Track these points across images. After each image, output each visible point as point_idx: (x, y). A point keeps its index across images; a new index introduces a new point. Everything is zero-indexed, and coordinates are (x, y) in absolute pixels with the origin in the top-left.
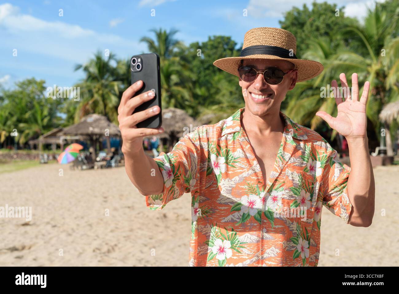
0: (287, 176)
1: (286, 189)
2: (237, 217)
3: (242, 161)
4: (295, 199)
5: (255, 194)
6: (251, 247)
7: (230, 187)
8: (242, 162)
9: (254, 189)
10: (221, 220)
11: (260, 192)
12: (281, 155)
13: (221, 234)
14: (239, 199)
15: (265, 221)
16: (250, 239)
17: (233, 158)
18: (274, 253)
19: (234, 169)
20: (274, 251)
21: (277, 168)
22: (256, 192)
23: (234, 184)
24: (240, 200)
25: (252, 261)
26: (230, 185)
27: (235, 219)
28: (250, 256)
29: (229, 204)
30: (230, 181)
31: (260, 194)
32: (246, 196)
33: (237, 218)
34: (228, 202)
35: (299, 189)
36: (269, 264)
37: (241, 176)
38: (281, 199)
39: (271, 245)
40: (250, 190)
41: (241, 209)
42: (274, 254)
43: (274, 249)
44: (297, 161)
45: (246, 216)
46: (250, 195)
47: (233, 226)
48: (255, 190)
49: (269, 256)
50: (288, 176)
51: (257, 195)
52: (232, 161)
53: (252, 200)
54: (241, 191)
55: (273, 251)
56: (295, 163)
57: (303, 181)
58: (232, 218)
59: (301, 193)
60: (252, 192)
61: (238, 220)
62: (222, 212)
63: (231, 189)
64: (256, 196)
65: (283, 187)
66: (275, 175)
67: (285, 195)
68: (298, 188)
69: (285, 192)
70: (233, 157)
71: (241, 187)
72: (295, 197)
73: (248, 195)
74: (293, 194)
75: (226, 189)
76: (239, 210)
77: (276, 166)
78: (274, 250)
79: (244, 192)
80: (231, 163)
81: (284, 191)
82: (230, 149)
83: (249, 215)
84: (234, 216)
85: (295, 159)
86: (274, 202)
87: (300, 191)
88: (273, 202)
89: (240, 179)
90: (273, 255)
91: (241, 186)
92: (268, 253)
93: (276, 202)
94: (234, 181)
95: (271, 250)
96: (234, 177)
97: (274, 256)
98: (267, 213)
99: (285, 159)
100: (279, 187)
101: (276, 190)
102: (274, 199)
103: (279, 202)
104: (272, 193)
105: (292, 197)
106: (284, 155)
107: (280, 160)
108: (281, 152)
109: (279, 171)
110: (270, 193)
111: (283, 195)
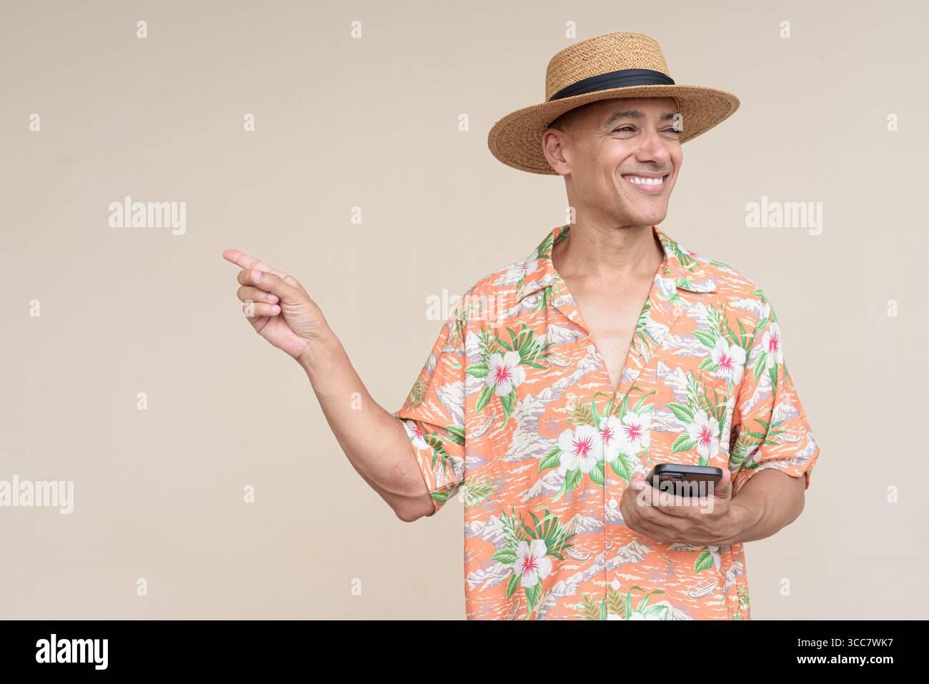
0: (661, 377)
1: (660, 409)
2: (553, 483)
3: (559, 352)
4: (684, 431)
5: (589, 424)
6: (585, 544)
7: (534, 414)
8: (558, 354)
11: (601, 418)
12: (645, 330)
14: (555, 440)
15: (614, 483)
16: (583, 525)
17: (540, 349)
18: (638, 555)
19: (542, 372)
20: (636, 551)
21: (634, 359)
22: (592, 420)
23: (542, 406)
24: (558, 442)
25: (588, 575)
26: (534, 410)
27: (549, 487)
28: (584, 564)
29: (533, 455)
30: (532, 399)
31: (599, 422)
32: (568, 431)
33: (554, 485)
34: (532, 453)
35: (691, 406)
36: (626, 579)
38: (648, 432)
39: (629, 536)
40: (580, 416)
41: (561, 460)
42: (636, 556)
43: (637, 545)
44: (684, 344)
45: (573, 476)
46: (579, 428)
47: (548, 503)
48: (588, 415)
49: (627, 561)
50: (663, 378)
51: (593, 426)
52: (537, 355)
53: (583, 439)
54: (558, 421)
55: (634, 549)
56: (679, 349)
57: (700, 389)
58: (542, 487)
59: (695, 416)
61: (557, 489)
62: (519, 480)
63: (536, 418)
64: (591, 428)
65: (652, 404)
66: (630, 377)
67: (656, 421)
68: (686, 406)
69: (656, 415)
70: (538, 346)
71: (557, 411)
72: (682, 426)
73: (573, 429)
74: (677, 418)
75: (525, 422)
76: (556, 465)
77: (635, 356)
78: (636, 547)
79: (564, 421)
80: (534, 361)
81: (653, 413)
82: (534, 330)
83: (579, 473)
84: (545, 481)
85: (680, 340)
86: (633, 438)
87: (693, 412)
88: (631, 438)
89: (555, 393)
90: (634, 560)
91: (556, 409)
92: (624, 554)
93: (636, 437)
94: (543, 399)
95: (630, 548)
96: (541, 391)
97: (636, 561)
98: (618, 465)
99: (655, 339)
100: (642, 403)
101: (635, 411)
102: (633, 432)
103: (645, 440)
104: (625, 419)
105: (674, 425)
106: (652, 330)
107: (642, 342)
108: (644, 324)
109: (639, 365)
110: (622, 420)
111: (653, 421)
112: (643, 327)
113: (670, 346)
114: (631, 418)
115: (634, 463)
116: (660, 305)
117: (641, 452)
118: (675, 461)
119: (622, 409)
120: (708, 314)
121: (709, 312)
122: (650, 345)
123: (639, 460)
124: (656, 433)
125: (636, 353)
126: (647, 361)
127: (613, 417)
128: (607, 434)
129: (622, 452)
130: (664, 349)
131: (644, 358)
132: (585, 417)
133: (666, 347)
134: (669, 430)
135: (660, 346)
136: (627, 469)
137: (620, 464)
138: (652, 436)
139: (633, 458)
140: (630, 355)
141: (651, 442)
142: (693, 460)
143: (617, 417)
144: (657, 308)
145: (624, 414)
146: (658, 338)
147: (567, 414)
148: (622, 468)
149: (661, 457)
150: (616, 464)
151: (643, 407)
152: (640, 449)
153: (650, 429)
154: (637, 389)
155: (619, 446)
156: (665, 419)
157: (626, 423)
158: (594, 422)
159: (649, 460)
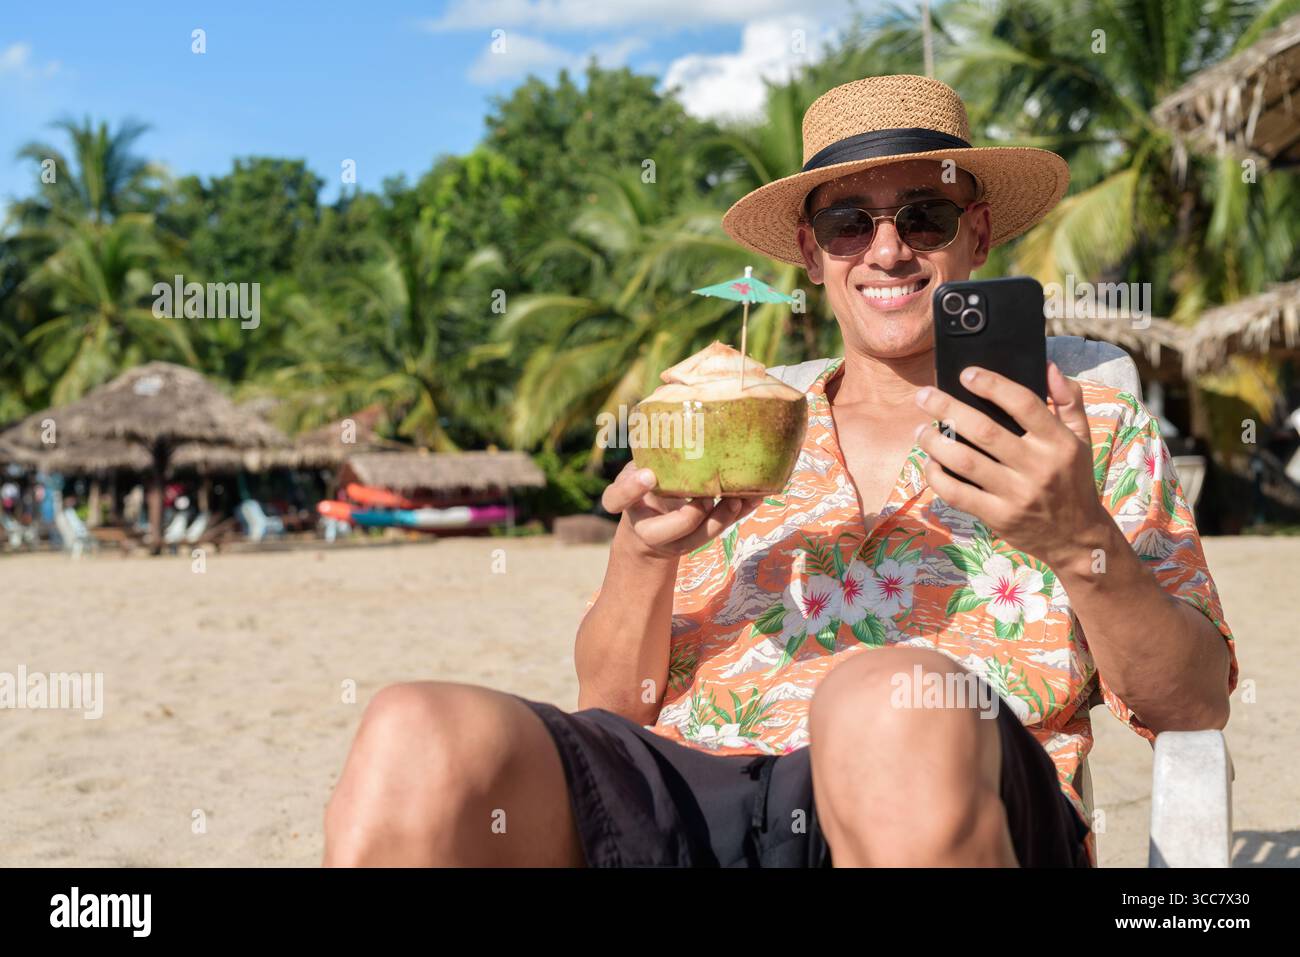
0: (935, 514)
1: (930, 555)
2: (770, 654)
4: (965, 585)
5: (827, 573)
9: (825, 558)
10: (721, 672)
11: (845, 567)
12: (919, 454)
13: (715, 709)
14: (778, 595)
21: (900, 489)
22: (833, 568)
23: (767, 547)
24: (781, 598)
26: (756, 553)
27: (763, 659)
29: (747, 615)
30: (757, 540)
31: (842, 572)
32: (798, 582)
33: (772, 657)
34: (746, 612)
35: (978, 550)
37: (789, 520)
38: (912, 587)
40: (816, 561)
41: (784, 623)
46: (813, 578)
47: (759, 680)
48: (828, 560)
50: (938, 515)
51: (834, 577)
53: (817, 594)
54: (784, 568)
58: (753, 658)
59: (986, 565)
60: (821, 568)
61: (773, 662)
63: (756, 564)
64: (830, 580)
65: (920, 549)
67: (924, 571)
68: (971, 549)
71: (786, 554)
72: (962, 578)
74: (954, 567)
76: (776, 629)
77: (902, 485)
81: (920, 561)
84: (759, 651)
86: (890, 595)
87: (981, 559)
88: (886, 595)
89: (787, 531)
91: (784, 551)
93: (894, 594)
94: (770, 539)
96: (769, 531)
98: (864, 629)
100: (906, 547)
101: (895, 559)
102: (891, 587)
103: (907, 598)
104: (881, 570)
105: (950, 576)
107: (914, 468)
109: (905, 497)
110: (875, 570)
111: (920, 572)
114: (888, 568)
115: (887, 628)
117: (898, 614)
119: (877, 556)
123: (894, 624)
124: (920, 587)
125: (902, 481)
126: (918, 492)
127: (863, 566)
129: (871, 613)
131: (912, 488)
132: (823, 563)
134: (941, 581)
136: (874, 635)
137: (866, 628)
138: (917, 593)
139: (887, 622)
141: (916, 604)
142: (978, 624)
143: (869, 566)
145: (880, 562)
148: (869, 634)
150: (860, 628)
151: (909, 553)
152: (896, 611)
153: (914, 583)
154: (901, 530)
155: (868, 604)
156: (937, 567)
157: (881, 574)
158: (836, 571)
159: (909, 623)
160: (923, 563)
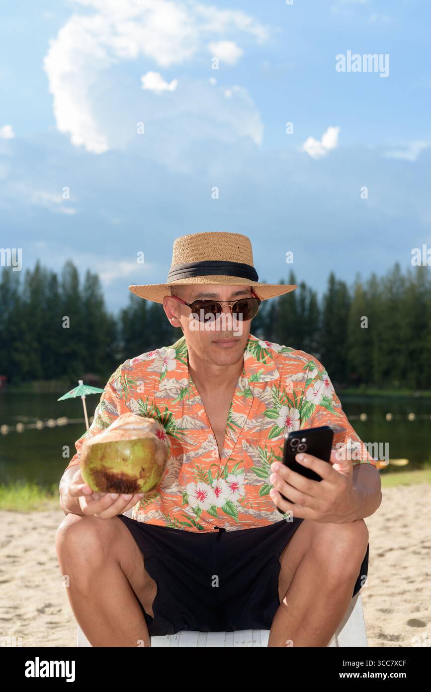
4: (264, 483)
5: (205, 482)
9: (204, 476)
11: (213, 480)
12: (231, 421)
14: (185, 488)
17: (175, 427)
21: (228, 442)
22: (207, 481)
23: (180, 464)
31: (212, 482)
32: (193, 483)
35: (264, 468)
38: (243, 486)
41: (189, 500)
44: (257, 424)
45: (196, 511)
46: (199, 483)
48: (206, 478)
50: (246, 451)
51: (208, 484)
53: (201, 490)
56: (254, 428)
59: (269, 473)
60: (201, 479)
65: (243, 469)
66: (227, 454)
67: (247, 479)
68: (262, 468)
72: (262, 481)
73: (196, 483)
74: (258, 477)
77: (228, 440)
79: (191, 477)
80: (174, 434)
81: (244, 474)
83: (199, 509)
85: (254, 421)
86: (234, 491)
87: (267, 471)
91: (188, 468)
93: (236, 490)
94: (180, 460)
96: (179, 455)
98: (226, 508)
99: (239, 425)
100: (236, 468)
101: (233, 474)
102: (234, 487)
103: (242, 491)
104: (228, 479)
105: (257, 481)
106: (237, 419)
107: (230, 430)
108: (230, 417)
109: (232, 446)
110: (226, 480)
111: (245, 479)
112: (230, 419)
113: (248, 427)
114: (231, 478)
115: (236, 506)
116: (239, 400)
117: (240, 499)
118: (263, 500)
119: (225, 473)
120: (273, 393)
121: (274, 391)
122: (237, 430)
123: (239, 504)
124: (248, 486)
125: (228, 437)
126: (236, 442)
127: (220, 479)
128: (217, 491)
129: (228, 500)
130: (245, 431)
131: (233, 440)
132: (204, 478)
133: (246, 429)
134: (254, 484)
135: (243, 429)
136: (232, 510)
137: (228, 507)
138: (245, 489)
139: (236, 503)
140: (226, 440)
141: (246, 493)
143: (223, 479)
144: (238, 403)
145: (227, 476)
146: (241, 424)
147: (193, 473)
148: (229, 510)
149: (253, 501)
150: (225, 508)
151: (238, 470)
152: (239, 497)
153: (244, 484)
154: (232, 459)
155: (226, 496)
156: (251, 477)
157: (229, 481)
158: (209, 482)
159: (246, 503)
160: (246, 475)
